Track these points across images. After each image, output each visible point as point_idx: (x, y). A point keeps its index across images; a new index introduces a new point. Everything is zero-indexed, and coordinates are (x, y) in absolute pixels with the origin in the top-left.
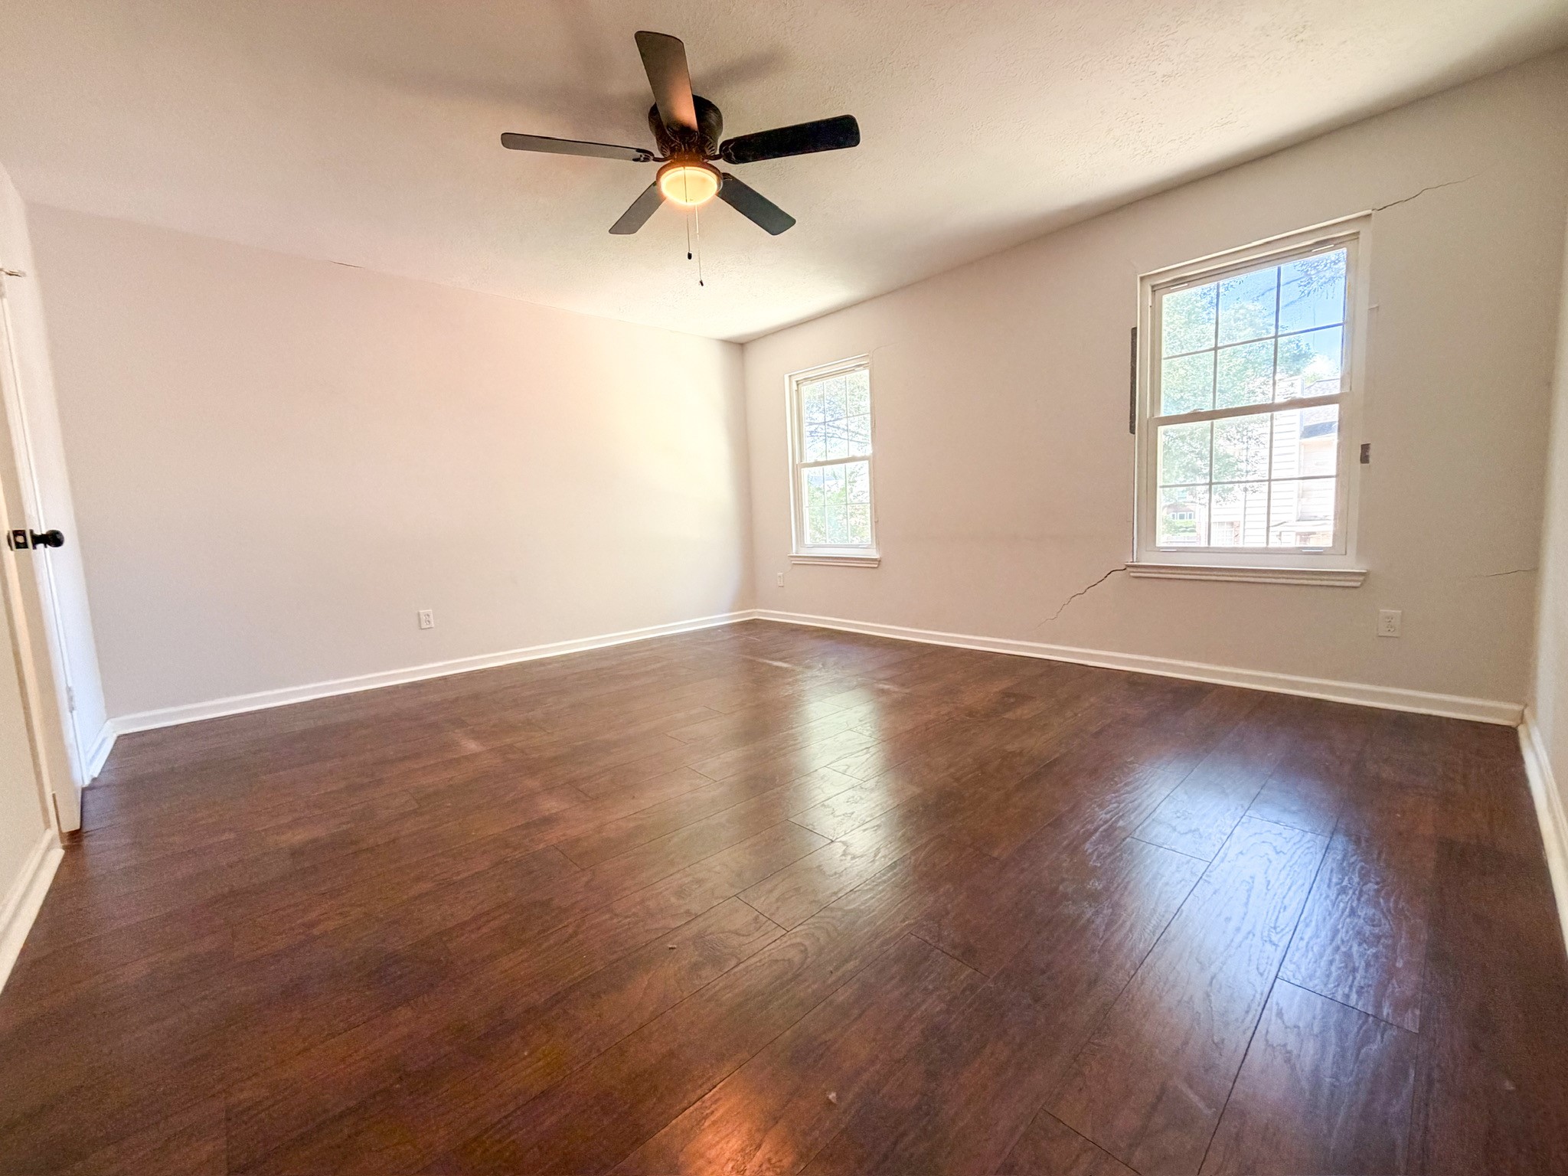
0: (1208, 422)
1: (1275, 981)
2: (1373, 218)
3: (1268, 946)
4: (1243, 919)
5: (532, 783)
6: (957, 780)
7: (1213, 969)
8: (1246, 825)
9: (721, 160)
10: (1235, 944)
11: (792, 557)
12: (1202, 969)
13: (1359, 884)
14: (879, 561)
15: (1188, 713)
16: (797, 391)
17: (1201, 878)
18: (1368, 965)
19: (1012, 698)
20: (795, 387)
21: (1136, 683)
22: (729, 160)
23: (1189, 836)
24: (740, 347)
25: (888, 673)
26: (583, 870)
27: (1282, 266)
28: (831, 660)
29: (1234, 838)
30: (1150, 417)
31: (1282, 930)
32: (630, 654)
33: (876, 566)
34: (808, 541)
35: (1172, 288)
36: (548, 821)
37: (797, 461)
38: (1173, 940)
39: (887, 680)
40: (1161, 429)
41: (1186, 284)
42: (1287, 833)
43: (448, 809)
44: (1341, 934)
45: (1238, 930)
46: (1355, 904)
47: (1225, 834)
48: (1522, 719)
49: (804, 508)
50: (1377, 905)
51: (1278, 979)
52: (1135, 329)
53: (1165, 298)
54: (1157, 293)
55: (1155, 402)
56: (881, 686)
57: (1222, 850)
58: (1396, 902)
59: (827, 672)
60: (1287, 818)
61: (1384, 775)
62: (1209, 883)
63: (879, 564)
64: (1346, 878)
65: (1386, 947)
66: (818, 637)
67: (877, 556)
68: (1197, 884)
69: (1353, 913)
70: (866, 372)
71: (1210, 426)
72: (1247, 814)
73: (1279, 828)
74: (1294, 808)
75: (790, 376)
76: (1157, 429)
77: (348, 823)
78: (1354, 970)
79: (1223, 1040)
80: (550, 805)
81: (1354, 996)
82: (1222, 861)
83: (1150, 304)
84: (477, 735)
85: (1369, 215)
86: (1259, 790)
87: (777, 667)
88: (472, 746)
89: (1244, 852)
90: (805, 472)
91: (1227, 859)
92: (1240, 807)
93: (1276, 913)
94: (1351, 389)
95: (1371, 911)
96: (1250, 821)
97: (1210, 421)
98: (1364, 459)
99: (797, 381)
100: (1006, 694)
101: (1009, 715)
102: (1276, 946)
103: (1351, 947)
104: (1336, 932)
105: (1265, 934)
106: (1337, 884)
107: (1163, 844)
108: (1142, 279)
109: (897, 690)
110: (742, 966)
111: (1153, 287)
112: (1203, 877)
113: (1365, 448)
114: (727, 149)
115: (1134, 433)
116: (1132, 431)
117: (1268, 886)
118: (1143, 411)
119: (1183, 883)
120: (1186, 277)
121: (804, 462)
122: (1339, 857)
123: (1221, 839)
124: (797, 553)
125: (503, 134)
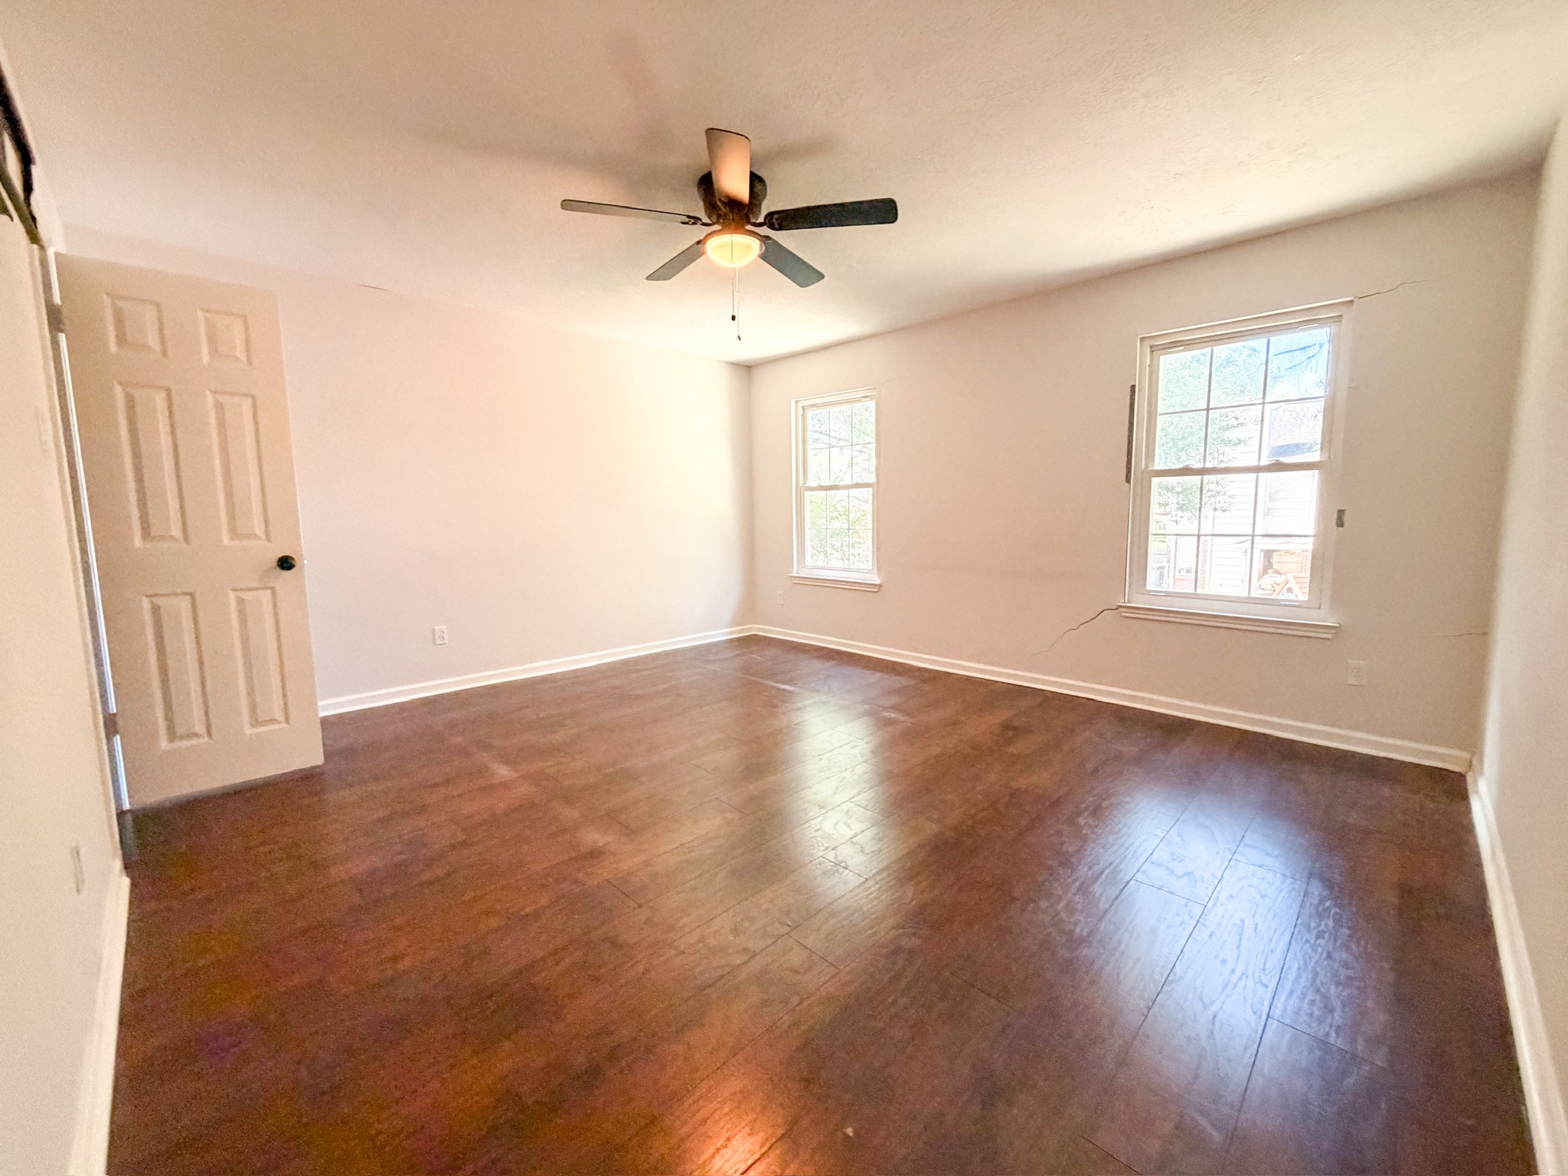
0: (1199, 477)
1: (1267, 1020)
2: (1355, 303)
3: (1259, 987)
4: (1237, 960)
5: (571, 814)
6: (972, 817)
7: (1214, 1008)
8: (1233, 868)
9: (765, 227)
10: (1231, 986)
11: (792, 577)
12: (1205, 1007)
13: (1334, 928)
14: (879, 586)
15: (1176, 751)
16: (803, 415)
17: (1198, 921)
18: (1344, 1006)
19: (1011, 731)
20: (800, 412)
21: (1125, 717)
22: (772, 227)
23: (1185, 879)
24: (747, 369)
25: (894, 700)
26: (640, 906)
27: (1272, 339)
28: (836, 684)
29: (1224, 881)
30: (1145, 469)
31: (1270, 972)
32: (638, 671)
33: (876, 590)
34: (809, 561)
35: (1169, 350)
36: (595, 854)
37: (801, 484)
38: (1178, 981)
39: (895, 708)
40: (1155, 481)
41: (1182, 348)
42: (1270, 877)
43: (496, 840)
44: (1321, 977)
45: (1233, 971)
46: (1331, 949)
47: (1216, 878)
48: (1470, 765)
49: (806, 530)
50: (1348, 949)
51: (1269, 1019)
52: (1133, 387)
53: (1163, 358)
54: (1154, 353)
55: (1150, 455)
56: (886, 714)
57: (1215, 893)
58: (1366, 948)
59: (834, 696)
60: (1270, 862)
61: (1351, 821)
62: (1205, 925)
63: (879, 589)
64: (1323, 923)
65: (1359, 988)
66: (819, 657)
67: (878, 582)
68: (1195, 927)
69: (1329, 956)
70: (872, 404)
71: (1199, 482)
72: (1234, 857)
73: (1261, 872)
74: (1276, 852)
75: (797, 401)
76: (1151, 480)
77: (401, 853)
78: (1332, 1011)
79: (1227, 1074)
80: (593, 837)
81: (1333, 1034)
82: (1215, 905)
83: (1148, 362)
84: (506, 759)
85: (1352, 301)
86: (1243, 833)
87: (784, 690)
88: (503, 772)
89: (1234, 895)
90: (808, 494)
91: (1219, 903)
92: (1228, 851)
93: (1265, 956)
94: (1329, 458)
95: (1344, 955)
96: (1237, 864)
97: (1200, 477)
98: (1340, 523)
99: (803, 407)
100: (1006, 727)
101: (1011, 750)
102: (1267, 987)
103: (1329, 988)
104: (1315, 974)
105: (1257, 976)
106: (1315, 928)
107: (1163, 886)
108: (1142, 339)
109: (903, 719)
110: (805, 1004)
111: (1151, 347)
112: (1201, 920)
113: (1341, 513)
114: (771, 219)
115: (1130, 483)
116: (1128, 480)
117: (1256, 930)
118: (1139, 463)
119: (1183, 926)
120: (1184, 341)
121: (807, 485)
122: (1316, 901)
123: (1213, 882)
124: (797, 573)
125: (564, 201)
